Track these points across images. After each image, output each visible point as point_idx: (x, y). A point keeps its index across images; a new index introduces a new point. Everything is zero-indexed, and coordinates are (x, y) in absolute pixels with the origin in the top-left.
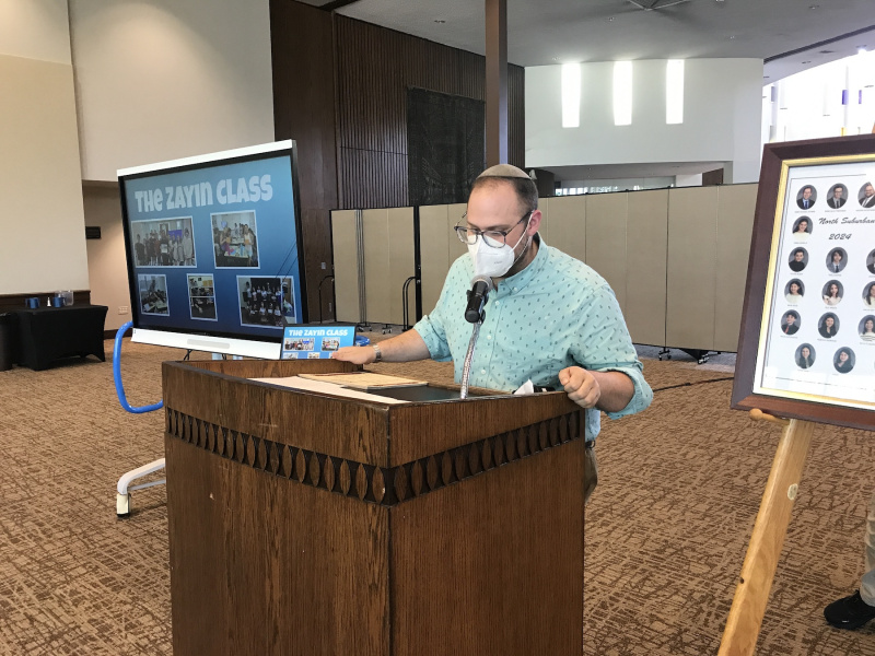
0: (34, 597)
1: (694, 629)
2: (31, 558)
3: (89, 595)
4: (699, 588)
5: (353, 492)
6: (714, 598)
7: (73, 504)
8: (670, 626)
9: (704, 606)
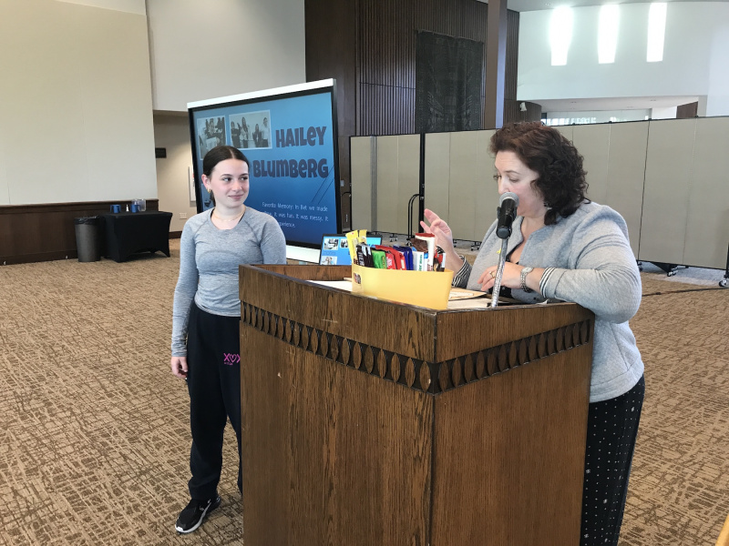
0: (126, 441)
1: (666, 505)
2: (123, 410)
3: (168, 441)
4: (671, 471)
5: (402, 380)
6: (684, 481)
7: (151, 369)
8: (646, 502)
9: (675, 487)
